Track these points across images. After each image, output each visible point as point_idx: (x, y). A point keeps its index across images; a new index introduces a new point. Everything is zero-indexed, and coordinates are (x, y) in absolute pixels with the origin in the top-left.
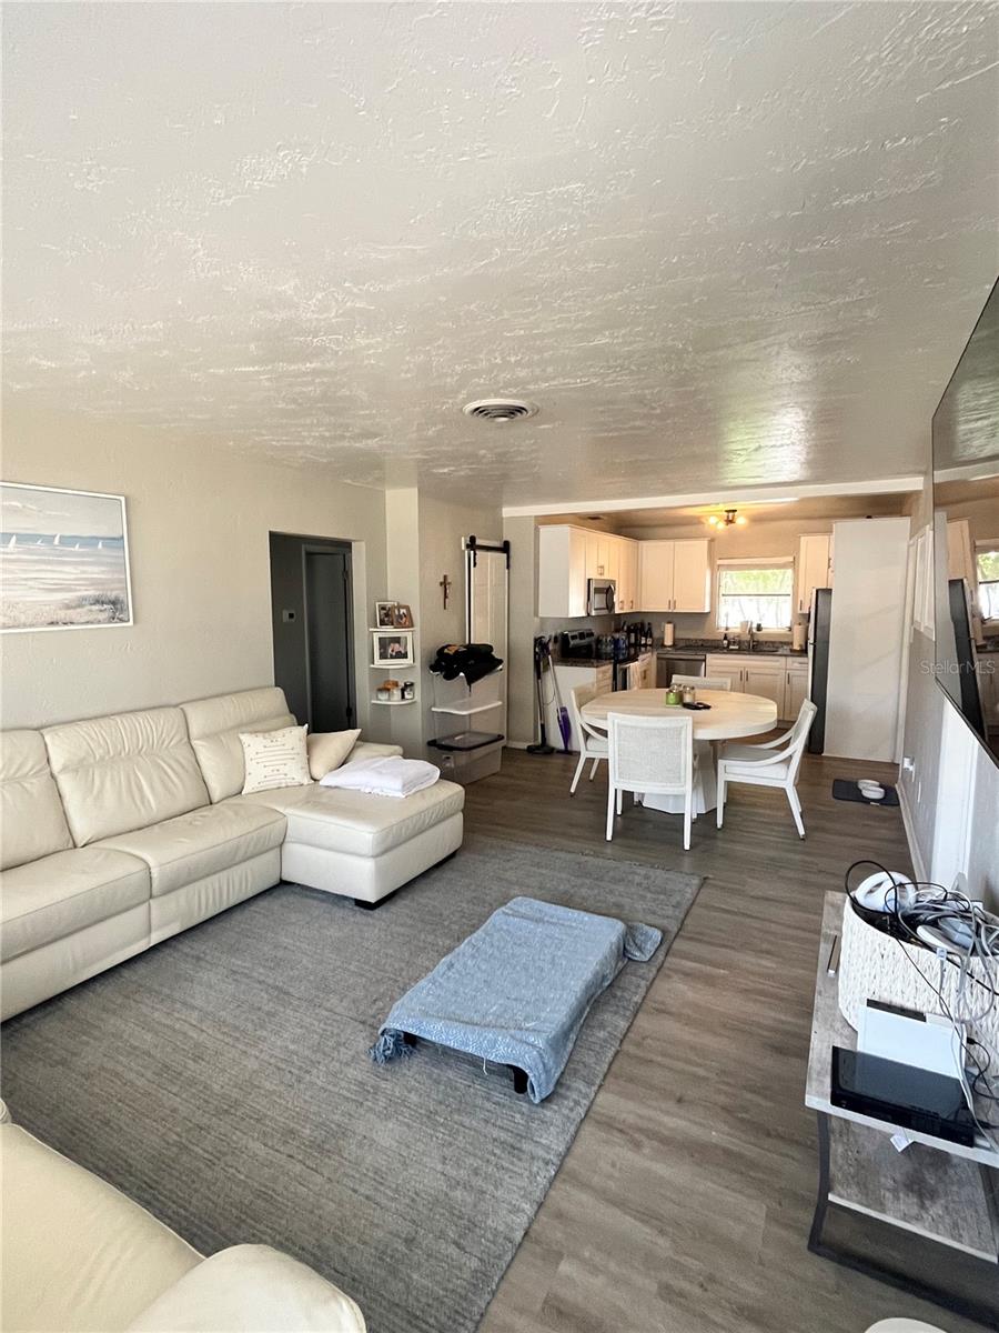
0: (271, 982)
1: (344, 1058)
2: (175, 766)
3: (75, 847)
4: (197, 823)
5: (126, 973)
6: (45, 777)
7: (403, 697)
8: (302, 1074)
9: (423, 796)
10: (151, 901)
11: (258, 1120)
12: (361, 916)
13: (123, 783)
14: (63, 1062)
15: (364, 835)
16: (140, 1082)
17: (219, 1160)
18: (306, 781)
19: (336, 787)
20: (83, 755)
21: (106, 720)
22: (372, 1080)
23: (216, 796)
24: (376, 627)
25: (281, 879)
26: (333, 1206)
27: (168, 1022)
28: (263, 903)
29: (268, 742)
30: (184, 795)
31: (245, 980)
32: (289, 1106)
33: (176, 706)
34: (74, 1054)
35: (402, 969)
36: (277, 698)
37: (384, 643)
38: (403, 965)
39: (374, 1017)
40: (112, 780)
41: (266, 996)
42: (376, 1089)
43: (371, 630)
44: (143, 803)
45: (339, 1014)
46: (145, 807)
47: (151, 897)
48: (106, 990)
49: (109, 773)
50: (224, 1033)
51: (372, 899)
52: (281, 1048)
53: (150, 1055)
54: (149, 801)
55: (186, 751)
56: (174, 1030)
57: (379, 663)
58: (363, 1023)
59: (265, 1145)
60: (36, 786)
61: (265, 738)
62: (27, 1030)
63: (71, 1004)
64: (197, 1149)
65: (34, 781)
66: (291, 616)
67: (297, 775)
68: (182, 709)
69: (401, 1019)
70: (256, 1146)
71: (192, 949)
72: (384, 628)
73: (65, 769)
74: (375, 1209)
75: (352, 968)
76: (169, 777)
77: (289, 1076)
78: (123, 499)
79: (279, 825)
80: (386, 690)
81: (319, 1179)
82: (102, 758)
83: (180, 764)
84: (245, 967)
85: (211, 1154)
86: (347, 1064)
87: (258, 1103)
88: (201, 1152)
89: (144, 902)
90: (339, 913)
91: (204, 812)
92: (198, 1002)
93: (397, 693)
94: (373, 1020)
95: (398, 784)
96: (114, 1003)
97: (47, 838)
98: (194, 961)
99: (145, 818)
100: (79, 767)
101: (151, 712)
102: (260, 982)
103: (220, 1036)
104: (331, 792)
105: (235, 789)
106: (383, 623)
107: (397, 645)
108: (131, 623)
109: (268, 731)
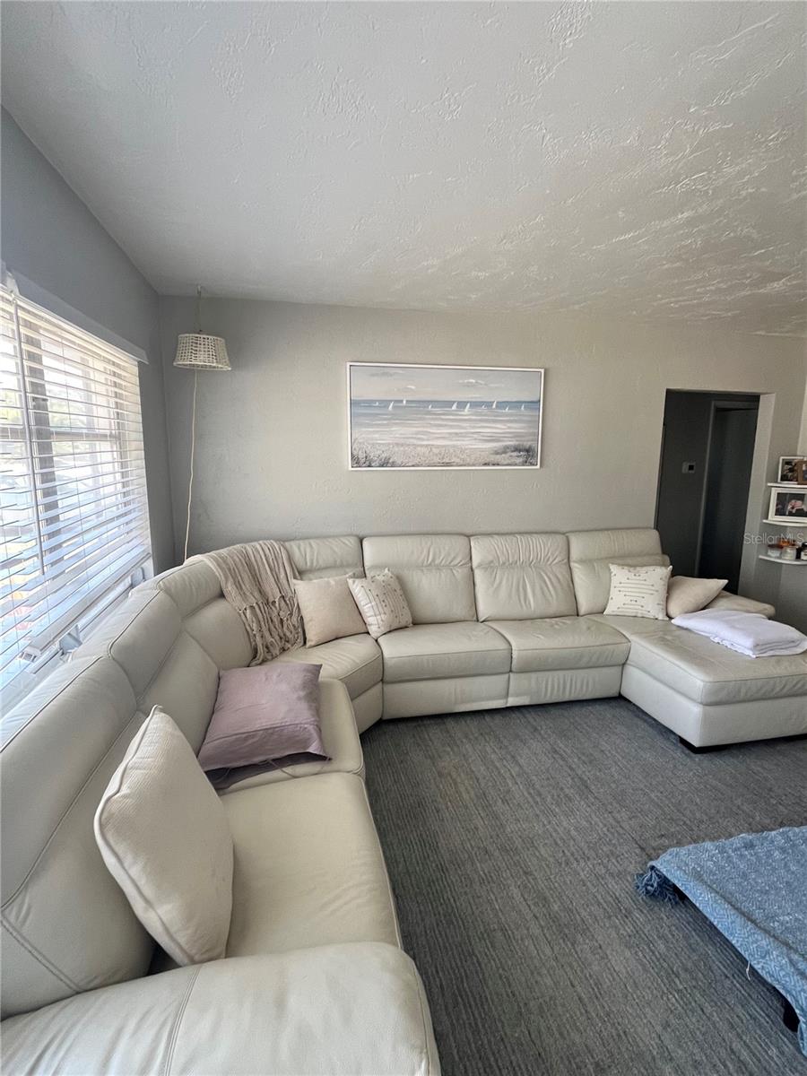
0: (579, 772)
1: (613, 869)
2: (554, 580)
3: (478, 621)
4: (556, 626)
5: (488, 718)
6: (466, 570)
7: (798, 557)
8: (572, 859)
9: (778, 662)
10: (511, 675)
11: (526, 873)
12: (679, 754)
13: (514, 585)
14: (432, 758)
15: (697, 680)
16: (465, 796)
17: (489, 882)
18: (661, 616)
19: (686, 629)
20: (491, 558)
21: (511, 537)
22: (627, 903)
23: (583, 610)
24: (776, 482)
25: (620, 693)
26: (549, 981)
27: (498, 764)
28: (598, 708)
29: (631, 575)
30: (556, 603)
31: (560, 761)
32: (552, 877)
33: (564, 534)
34: (440, 757)
35: (702, 822)
36: (653, 538)
37: (783, 499)
38: (705, 818)
39: (654, 849)
40: (508, 579)
41: (570, 781)
42: (628, 914)
43: (769, 484)
44: (525, 602)
45: (623, 828)
46: (526, 606)
47: (511, 671)
48: (472, 725)
49: (506, 575)
50: (530, 794)
51: (696, 743)
52: (565, 829)
53: (478, 780)
54: (530, 603)
55: (564, 569)
56: (499, 772)
57: (773, 519)
58: (642, 849)
59: (522, 895)
60: (460, 573)
61: (629, 571)
62: (423, 728)
63: (450, 723)
64: (478, 865)
65: (460, 571)
66: (691, 468)
67: (653, 609)
68: (567, 537)
69: (671, 865)
70: (515, 892)
71: (535, 720)
72: (785, 484)
73: (479, 566)
74: (581, 1014)
75: (653, 795)
76: (548, 588)
77: (561, 854)
78: (543, 371)
79: (624, 647)
80: (779, 547)
81: (548, 951)
82: (504, 563)
83: (557, 578)
84: (564, 751)
85: (486, 875)
86: (612, 875)
87: (530, 861)
88: (479, 869)
89: (505, 673)
90: (660, 742)
91: (568, 621)
92: (522, 761)
93: (791, 553)
94: (652, 851)
95: (749, 642)
96: (473, 734)
97: (459, 610)
98: (532, 730)
99: (525, 612)
100: (489, 566)
101: (544, 536)
102: (570, 768)
103: (526, 794)
104: (679, 632)
105: (598, 607)
106: (784, 478)
107: (799, 503)
108: (538, 467)
109: (634, 566)
